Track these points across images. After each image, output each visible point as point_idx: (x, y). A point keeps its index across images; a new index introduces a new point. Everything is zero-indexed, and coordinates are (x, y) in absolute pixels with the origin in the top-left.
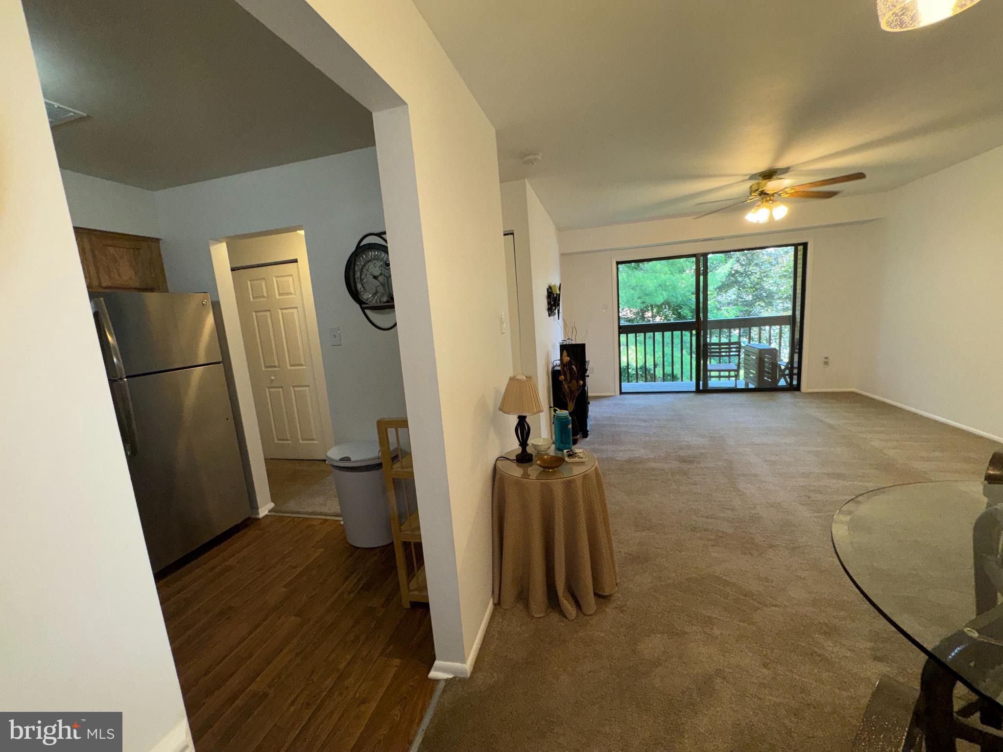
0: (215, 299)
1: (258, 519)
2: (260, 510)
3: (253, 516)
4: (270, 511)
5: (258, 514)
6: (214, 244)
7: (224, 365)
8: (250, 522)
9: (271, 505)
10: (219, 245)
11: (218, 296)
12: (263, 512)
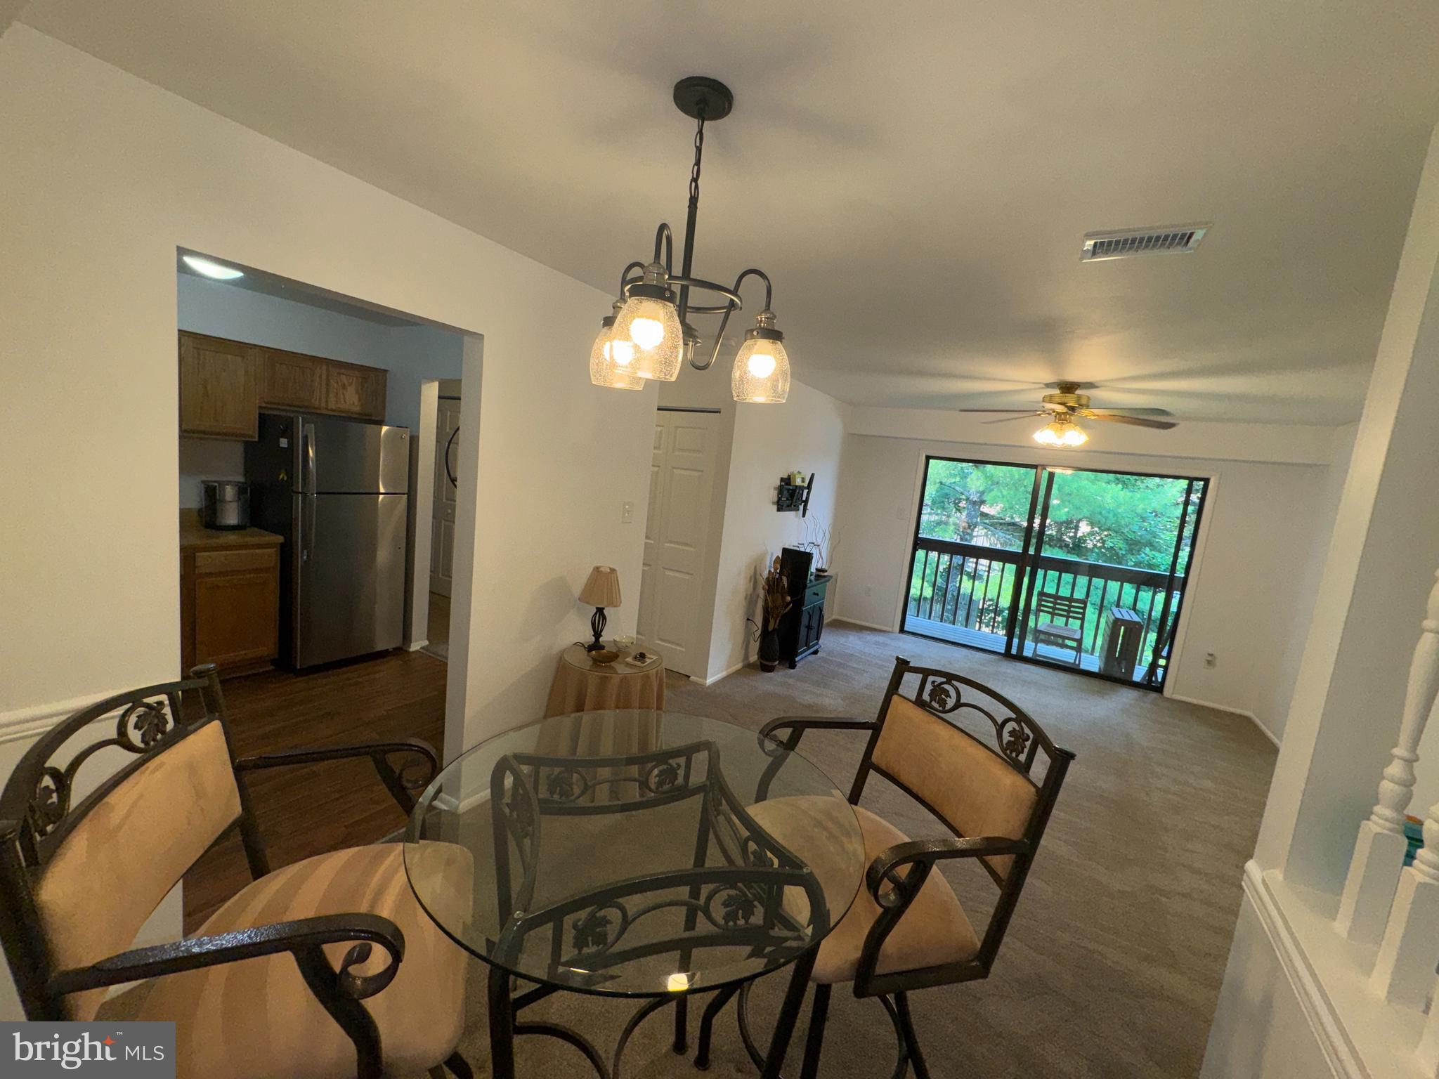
0: (415, 434)
1: (409, 652)
2: (412, 645)
3: (404, 648)
4: (421, 648)
5: (409, 647)
6: (428, 385)
7: (408, 497)
8: (400, 651)
9: (426, 643)
10: (431, 384)
11: (418, 432)
12: (415, 646)
